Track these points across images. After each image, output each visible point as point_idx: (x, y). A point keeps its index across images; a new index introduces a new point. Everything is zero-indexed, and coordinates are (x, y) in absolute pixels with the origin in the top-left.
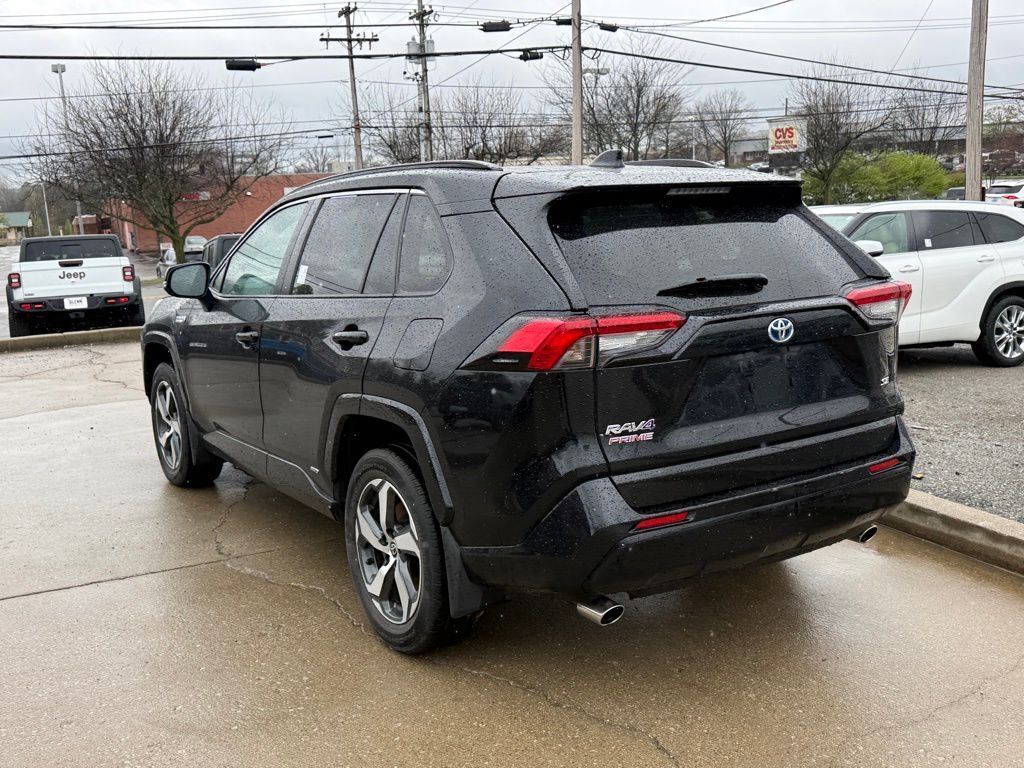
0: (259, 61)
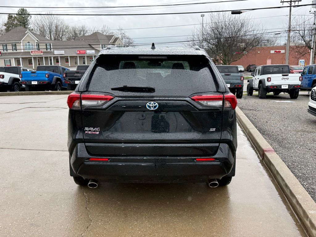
0: (242, 11)
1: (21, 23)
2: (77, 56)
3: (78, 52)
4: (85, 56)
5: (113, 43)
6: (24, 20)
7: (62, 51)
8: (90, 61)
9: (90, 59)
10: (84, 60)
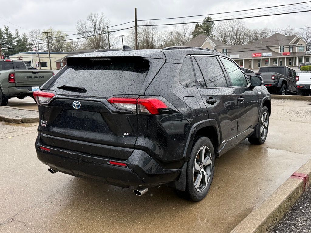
1: (205, 30)
2: (252, 60)
3: (254, 55)
4: (260, 59)
5: (294, 44)
6: (208, 28)
7: (237, 55)
8: (266, 63)
9: (266, 61)
10: (259, 63)
